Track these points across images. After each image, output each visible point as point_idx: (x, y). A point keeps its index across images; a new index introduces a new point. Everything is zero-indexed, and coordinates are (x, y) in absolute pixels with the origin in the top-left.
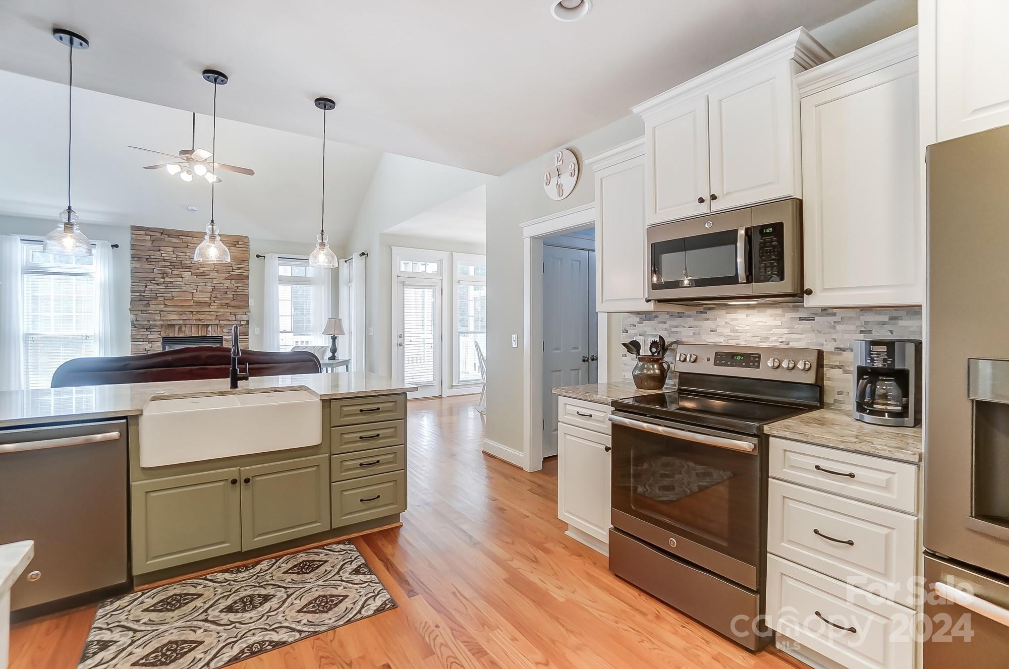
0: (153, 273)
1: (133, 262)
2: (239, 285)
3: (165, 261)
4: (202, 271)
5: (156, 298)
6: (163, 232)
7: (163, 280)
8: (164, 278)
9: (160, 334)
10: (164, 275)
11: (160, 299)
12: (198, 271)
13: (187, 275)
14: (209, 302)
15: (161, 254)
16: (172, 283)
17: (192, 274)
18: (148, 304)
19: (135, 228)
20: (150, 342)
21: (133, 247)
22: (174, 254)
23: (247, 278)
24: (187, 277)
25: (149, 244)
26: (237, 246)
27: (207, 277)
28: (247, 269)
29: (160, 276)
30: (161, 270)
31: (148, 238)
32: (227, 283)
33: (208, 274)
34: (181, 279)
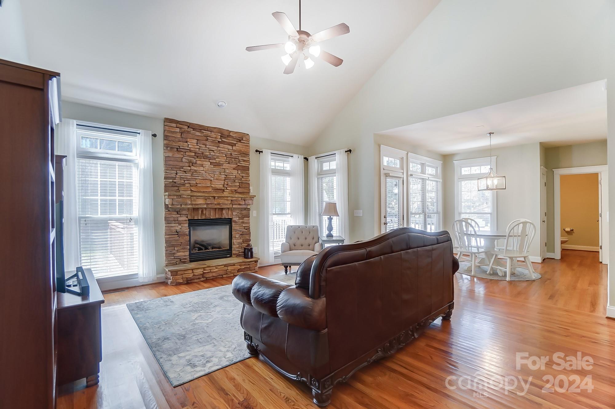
0: (182, 161)
1: (166, 151)
2: (244, 175)
3: (190, 151)
4: (218, 162)
5: (184, 185)
6: (190, 125)
7: (189, 168)
8: (190, 167)
9: (187, 217)
10: (192, 164)
11: (187, 185)
12: (215, 161)
13: (207, 164)
14: (223, 188)
15: (188, 145)
16: (196, 171)
17: (211, 163)
18: (178, 189)
19: (168, 121)
20: (180, 224)
21: (166, 137)
22: (197, 145)
23: (248, 168)
24: (207, 166)
25: (179, 136)
26: (242, 141)
27: (221, 167)
28: (248, 161)
29: (187, 165)
30: (188, 159)
31: (178, 130)
32: (235, 172)
33: (222, 165)
34: (203, 168)
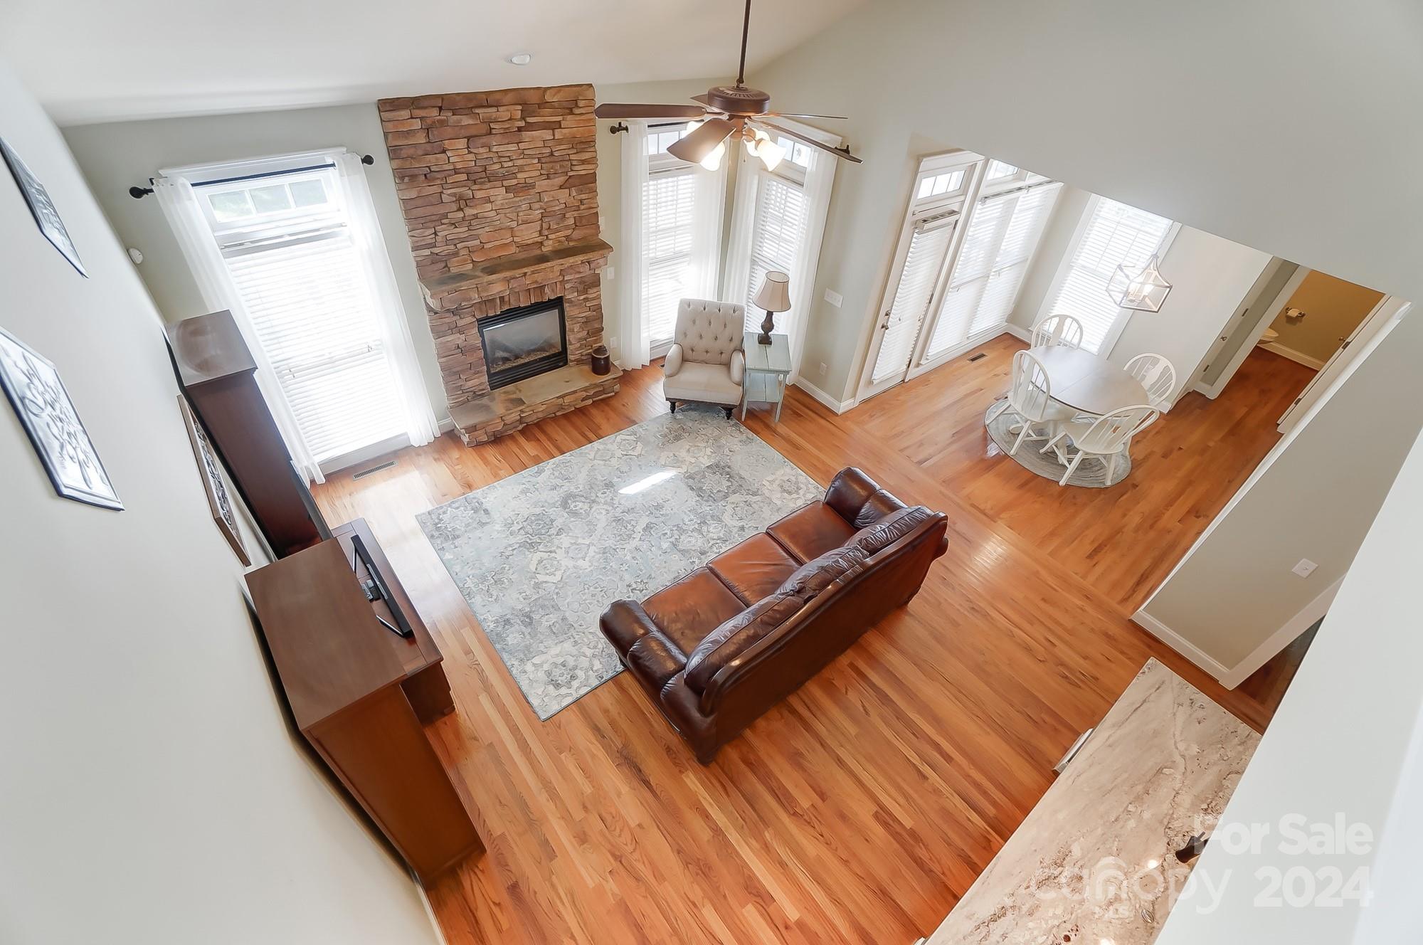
0: (442, 202)
1: (403, 186)
2: (583, 196)
3: (456, 172)
4: (523, 181)
5: (456, 254)
6: (445, 103)
7: (460, 214)
8: (460, 209)
9: (474, 316)
10: (462, 202)
11: (462, 252)
12: (514, 182)
13: (499, 194)
14: (539, 239)
15: (449, 157)
16: (476, 217)
17: (508, 189)
18: (446, 266)
19: (388, 106)
20: (461, 332)
21: (393, 152)
22: (470, 152)
23: (592, 178)
24: (500, 198)
25: (421, 139)
26: (577, 111)
27: (532, 191)
28: (592, 161)
29: (455, 207)
30: (454, 195)
31: (417, 124)
32: (563, 195)
33: (533, 186)
34: (489, 205)
